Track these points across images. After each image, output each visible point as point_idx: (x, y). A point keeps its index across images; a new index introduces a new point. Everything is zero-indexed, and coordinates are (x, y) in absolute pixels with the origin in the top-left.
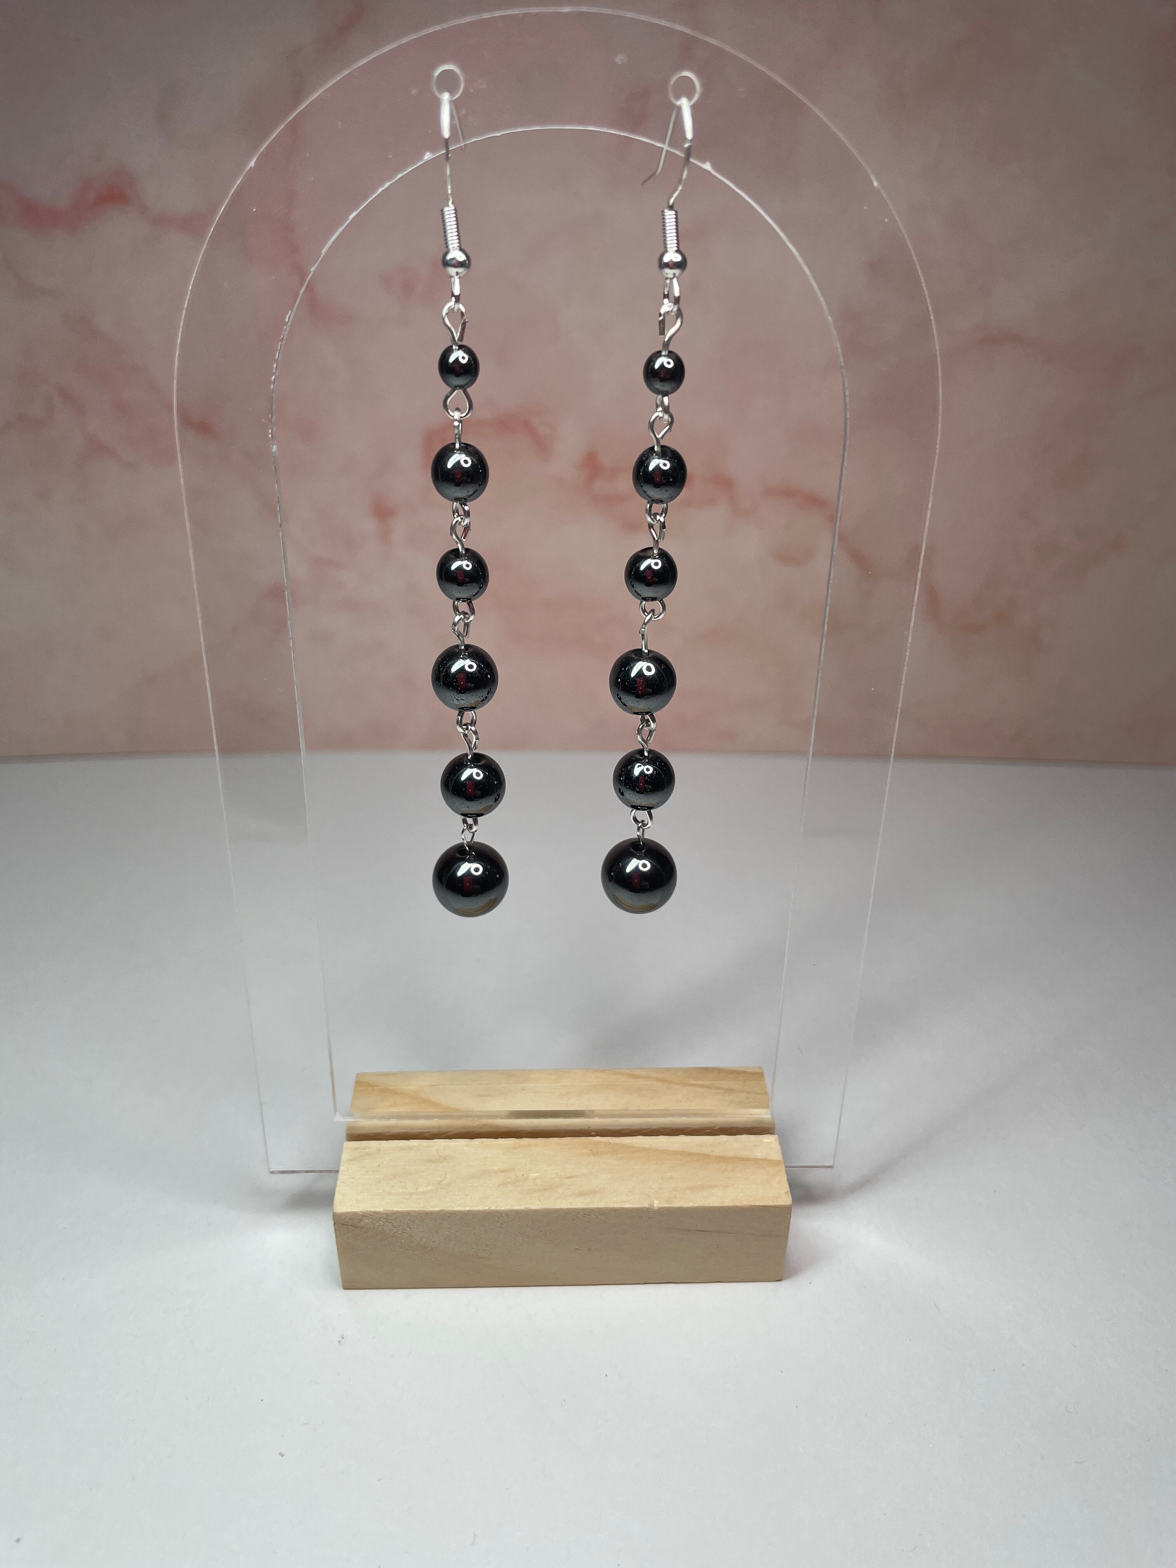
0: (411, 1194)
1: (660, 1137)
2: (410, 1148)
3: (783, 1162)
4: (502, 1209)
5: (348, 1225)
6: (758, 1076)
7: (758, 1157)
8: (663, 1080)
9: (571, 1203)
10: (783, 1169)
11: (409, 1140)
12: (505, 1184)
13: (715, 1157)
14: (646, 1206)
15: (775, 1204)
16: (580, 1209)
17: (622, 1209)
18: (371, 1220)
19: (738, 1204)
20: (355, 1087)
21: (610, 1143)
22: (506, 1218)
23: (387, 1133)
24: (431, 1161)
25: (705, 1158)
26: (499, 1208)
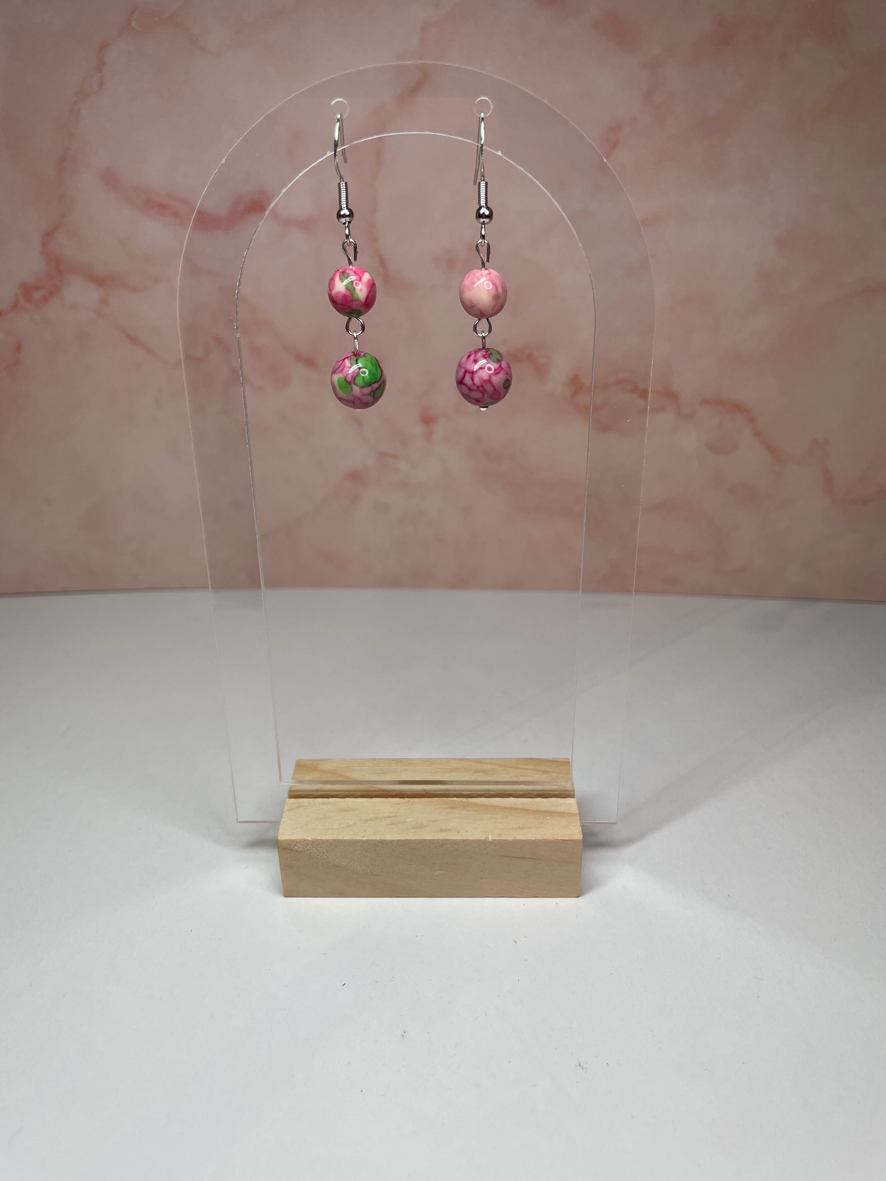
0: (329, 829)
1: (496, 798)
2: (329, 803)
3: (578, 815)
4: (388, 839)
5: (287, 849)
6: (566, 764)
7: (562, 811)
8: (500, 765)
9: (434, 836)
10: (578, 817)
11: (328, 798)
12: (391, 824)
13: (532, 810)
14: (485, 838)
15: (571, 838)
16: (440, 840)
17: (469, 840)
18: (302, 845)
19: (545, 838)
20: (296, 767)
21: (462, 802)
22: (391, 846)
23: (314, 794)
24: (342, 810)
25: (526, 811)
26: (386, 839)
